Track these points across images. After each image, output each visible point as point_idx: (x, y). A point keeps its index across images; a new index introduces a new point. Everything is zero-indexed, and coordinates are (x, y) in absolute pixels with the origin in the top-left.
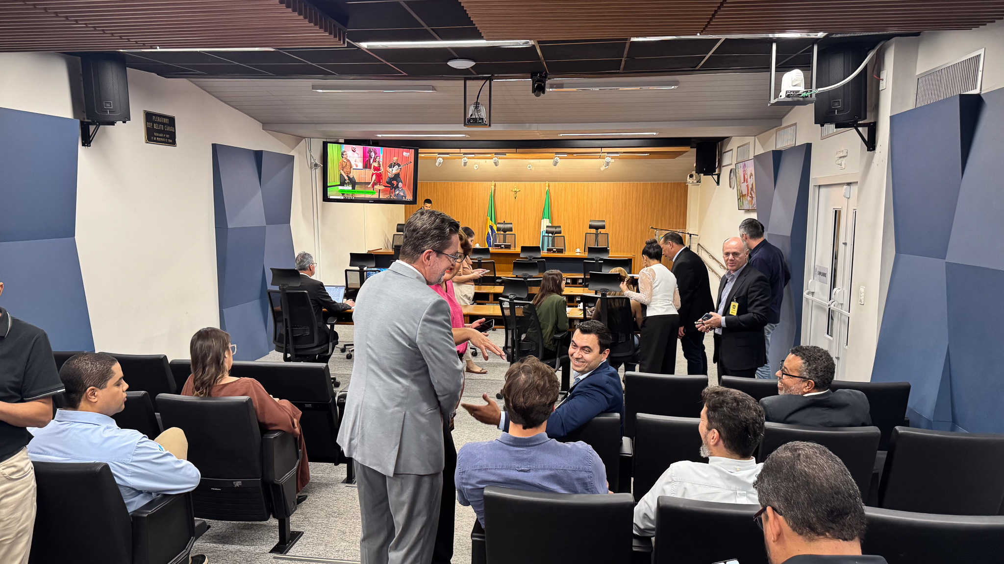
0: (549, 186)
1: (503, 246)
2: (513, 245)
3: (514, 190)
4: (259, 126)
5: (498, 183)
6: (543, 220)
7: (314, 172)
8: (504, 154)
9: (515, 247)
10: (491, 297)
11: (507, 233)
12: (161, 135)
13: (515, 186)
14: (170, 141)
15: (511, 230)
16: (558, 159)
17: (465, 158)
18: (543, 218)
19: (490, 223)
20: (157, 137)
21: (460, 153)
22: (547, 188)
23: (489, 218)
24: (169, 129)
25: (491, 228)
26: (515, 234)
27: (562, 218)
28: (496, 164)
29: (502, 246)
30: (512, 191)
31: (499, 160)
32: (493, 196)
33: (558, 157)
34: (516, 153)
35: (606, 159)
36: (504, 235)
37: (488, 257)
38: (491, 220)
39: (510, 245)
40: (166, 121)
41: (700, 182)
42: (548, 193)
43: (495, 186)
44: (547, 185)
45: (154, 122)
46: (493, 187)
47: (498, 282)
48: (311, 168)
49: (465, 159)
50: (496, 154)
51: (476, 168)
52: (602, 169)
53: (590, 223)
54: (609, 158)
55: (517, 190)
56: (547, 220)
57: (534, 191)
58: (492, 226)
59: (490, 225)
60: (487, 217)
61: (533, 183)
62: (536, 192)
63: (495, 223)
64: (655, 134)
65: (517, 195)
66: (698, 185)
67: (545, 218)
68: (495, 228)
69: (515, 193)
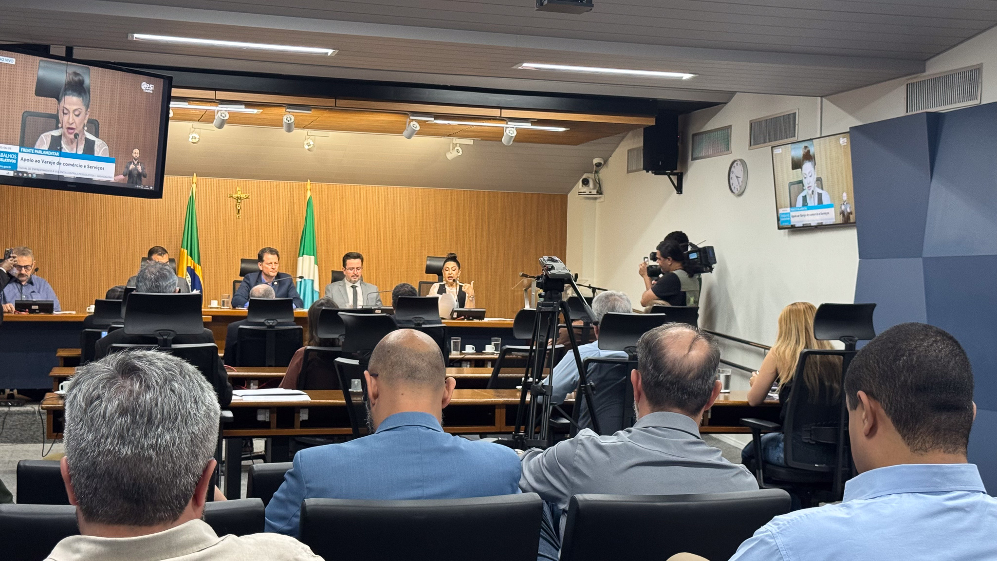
3: (235, 196)
5: (201, 180)
6: (300, 259)
8: (308, 108)
13: (239, 187)
19: (188, 262)
21: (213, 100)
22: (309, 194)
23: (187, 252)
25: (192, 272)
30: (231, 197)
32: (192, 204)
33: (416, 121)
34: (334, 107)
38: (191, 256)
41: (601, 194)
42: (310, 206)
43: (196, 184)
44: (309, 187)
46: (195, 187)
49: (223, 113)
52: (450, 156)
55: (243, 196)
56: (310, 259)
57: (279, 199)
58: (192, 267)
59: (189, 265)
60: (182, 249)
61: (275, 182)
62: (281, 201)
63: (199, 263)
64: (686, 76)
65: (242, 205)
66: (596, 199)
67: (307, 255)
68: (199, 272)
69: (239, 201)
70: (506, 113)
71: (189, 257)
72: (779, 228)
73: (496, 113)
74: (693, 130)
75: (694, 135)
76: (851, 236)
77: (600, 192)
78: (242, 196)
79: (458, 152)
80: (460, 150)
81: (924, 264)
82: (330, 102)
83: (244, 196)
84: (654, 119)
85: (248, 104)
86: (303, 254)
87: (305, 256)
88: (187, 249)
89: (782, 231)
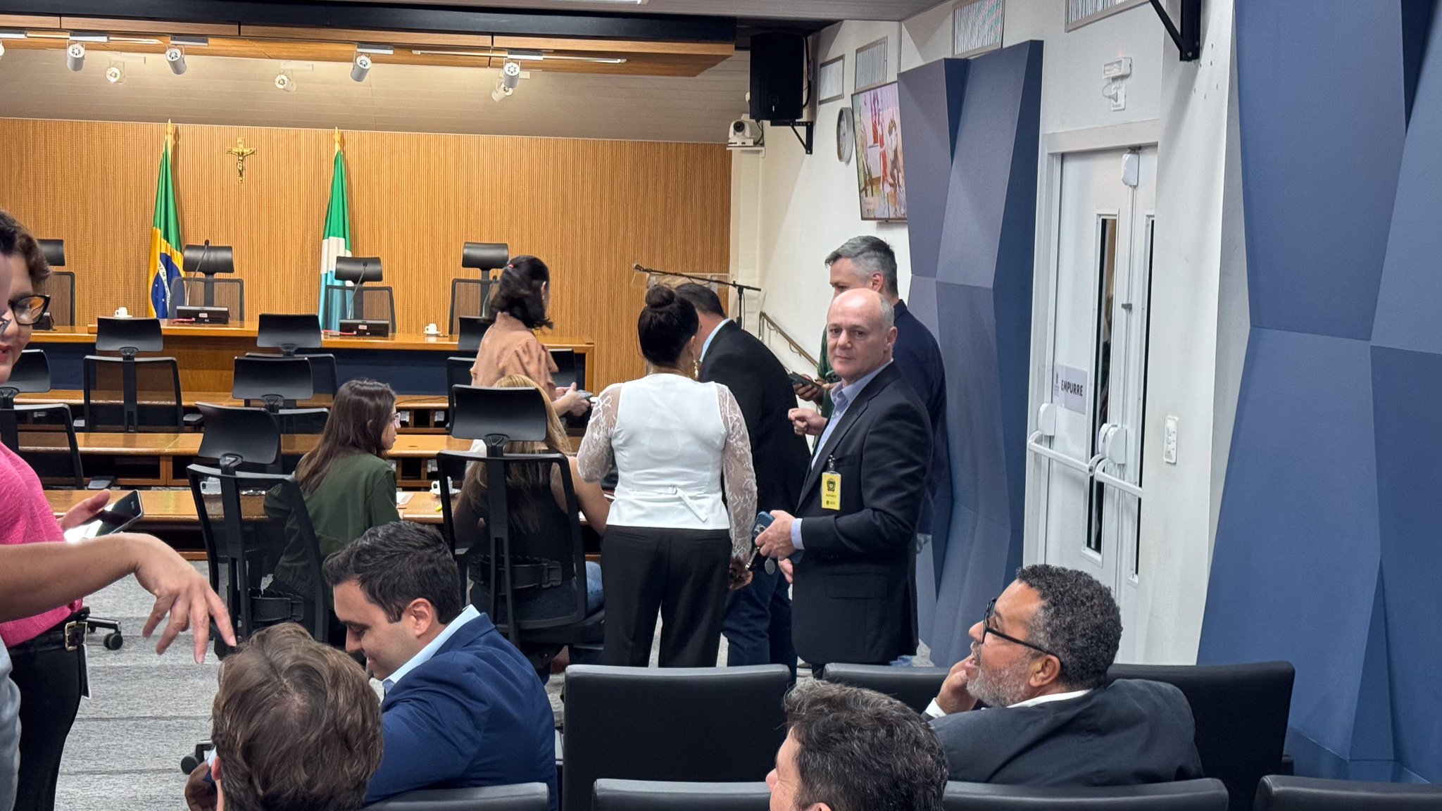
0: (342, 142)
1: (205, 315)
2: (235, 314)
3: (235, 150)
5: (185, 129)
6: (325, 241)
8: (203, 38)
9: (242, 319)
10: (166, 468)
11: (217, 276)
13: (240, 138)
15: (228, 267)
16: (369, 61)
17: (78, 46)
18: (327, 234)
19: (162, 246)
21: (60, 30)
22: (337, 147)
23: (160, 232)
25: (167, 260)
26: (240, 282)
27: (385, 233)
28: (177, 67)
29: (201, 315)
30: (230, 151)
31: (188, 59)
32: (172, 165)
33: (368, 55)
34: (239, 36)
35: (506, 68)
36: (206, 282)
37: (158, 346)
38: (168, 238)
39: (226, 313)
41: (762, 145)
42: (341, 161)
43: (176, 135)
44: (337, 138)
46: (170, 139)
47: (187, 423)
49: (76, 49)
50: (176, 36)
51: (113, 80)
52: (498, 96)
53: (466, 251)
54: (515, 65)
56: (338, 242)
57: (299, 154)
58: (169, 254)
59: (163, 251)
60: (154, 228)
61: (293, 130)
62: (303, 157)
63: (178, 248)
65: (246, 164)
67: (334, 236)
68: (178, 261)
69: (241, 158)
70: (500, 41)
71: (163, 239)
72: (862, 218)
75: (821, 67)
78: (245, 151)
79: (506, 91)
80: (509, 88)
82: (231, 29)
83: (248, 150)
85: (115, 34)
86: (329, 235)
87: (330, 238)
88: (160, 228)
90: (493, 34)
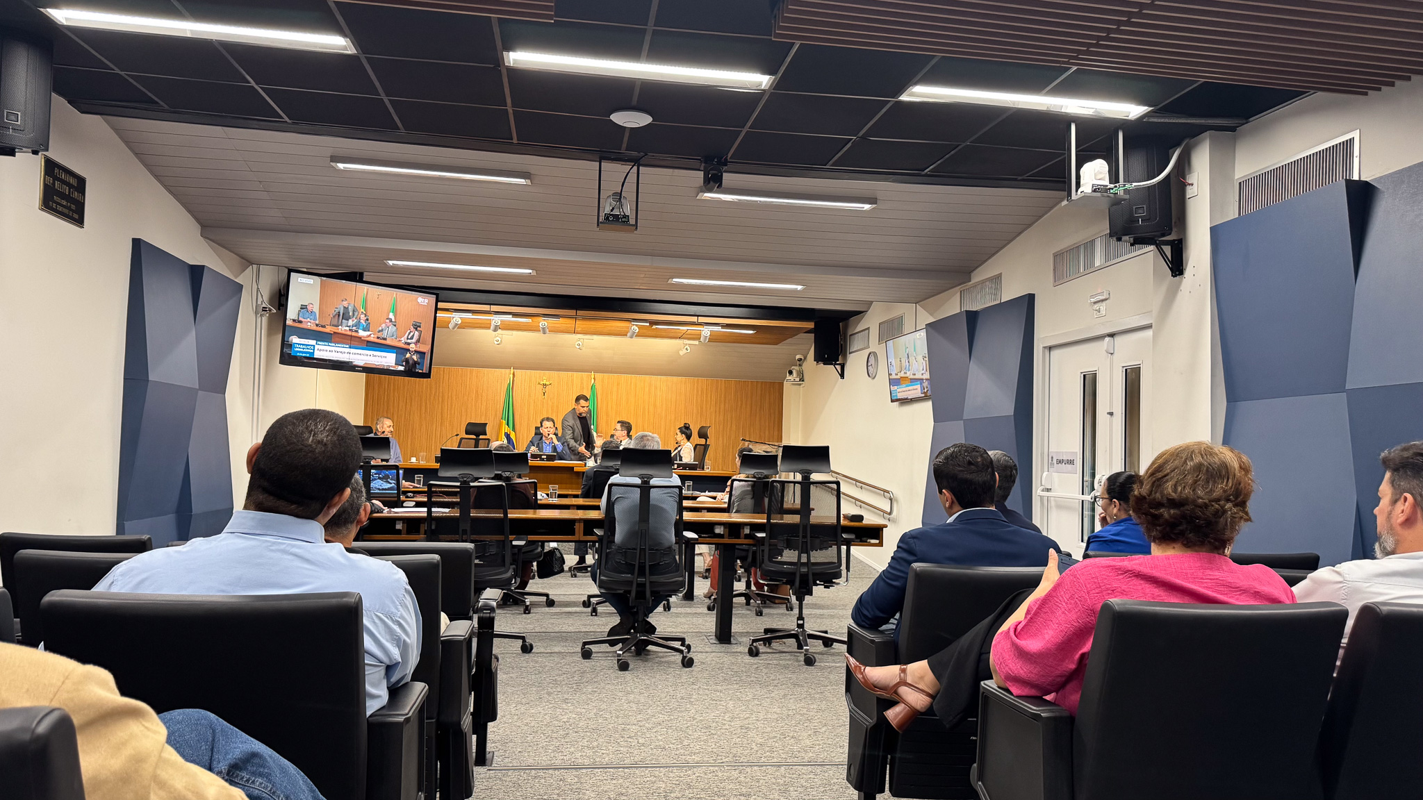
3: (542, 383)
4: (195, 229)
5: (518, 372)
7: (259, 320)
12: (64, 203)
13: (545, 377)
14: (76, 216)
16: (637, 328)
19: (505, 429)
20: (58, 204)
21: (488, 312)
22: (593, 380)
23: (504, 422)
24: (76, 195)
25: (508, 436)
30: (539, 384)
32: (510, 389)
33: (637, 325)
35: (703, 332)
38: (508, 425)
40: (73, 181)
42: (594, 388)
43: (514, 374)
44: (593, 377)
45: (56, 178)
46: (512, 376)
48: (256, 313)
52: (681, 353)
55: (548, 383)
57: (572, 385)
58: (508, 433)
59: (506, 432)
60: (501, 421)
61: (570, 373)
63: (514, 429)
64: (799, 288)
65: (547, 389)
66: (800, 384)
68: (513, 436)
69: (545, 386)
70: (702, 320)
71: (507, 426)
72: (892, 401)
73: (694, 319)
74: (850, 333)
75: (851, 335)
76: (928, 405)
77: (802, 380)
79: (687, 349)
80: (689, 348)
81: (964, 423)
82: (573, 312)
84: (813, 323)
85: (515, 315)
88: (505, 420)
89: (895, 403)
90: (698, 316)
